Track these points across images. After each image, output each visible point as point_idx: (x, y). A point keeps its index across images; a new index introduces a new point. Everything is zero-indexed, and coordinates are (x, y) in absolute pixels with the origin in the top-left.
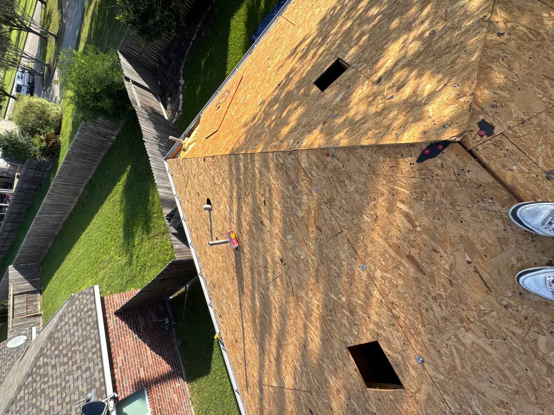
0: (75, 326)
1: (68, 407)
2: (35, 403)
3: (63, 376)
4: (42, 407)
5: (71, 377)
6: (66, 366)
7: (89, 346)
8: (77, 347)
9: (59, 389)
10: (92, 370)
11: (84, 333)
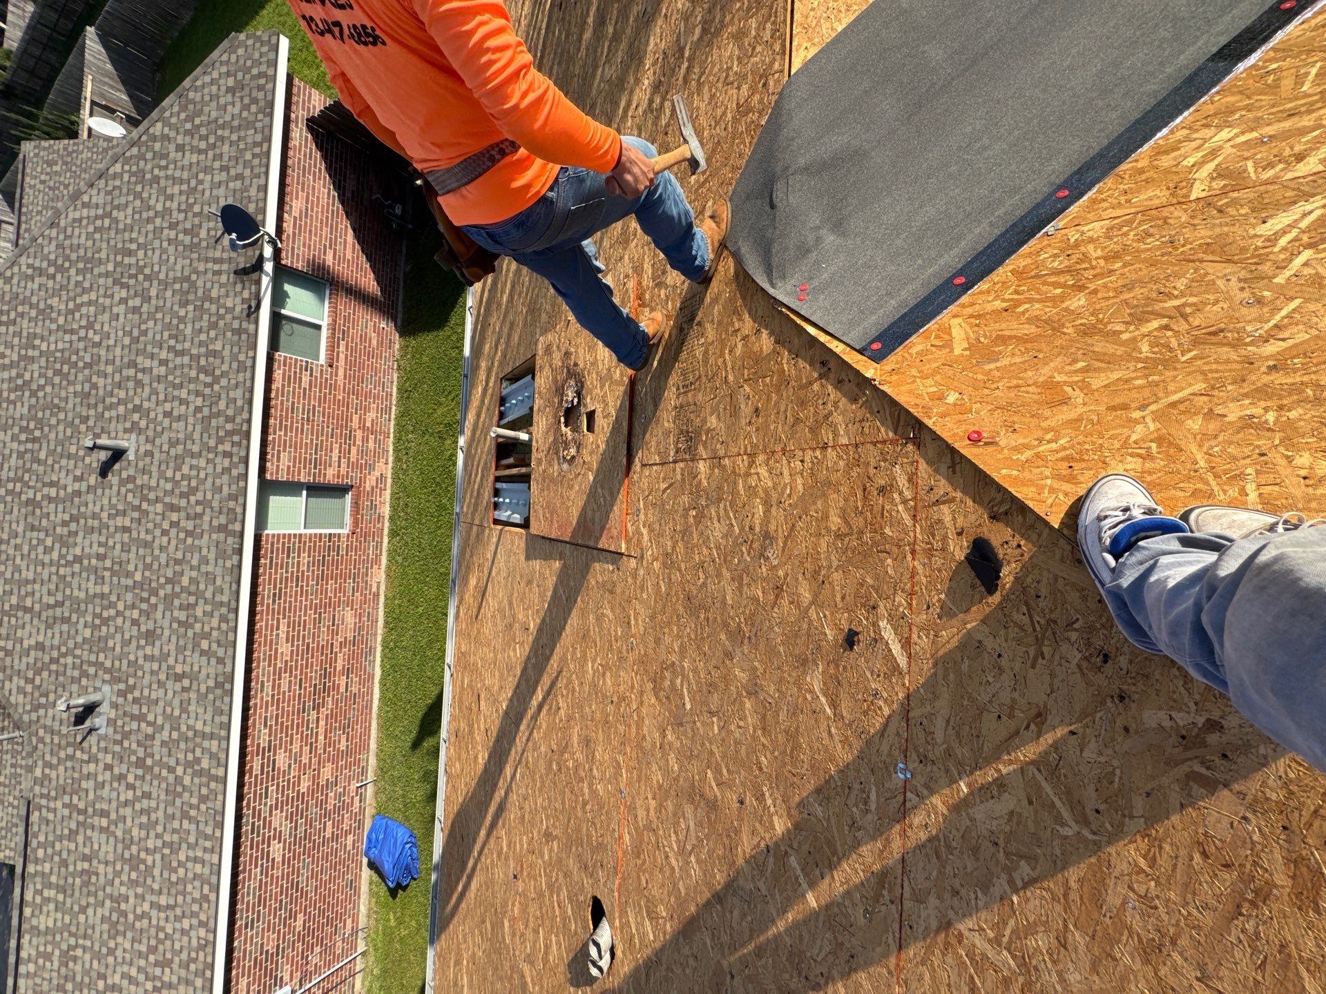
0: (230, 95)
1: (196, 221)
2: (141, 193)
3: (194, 170)
4: (152, 202)
5: (209, 178)
6: (202, 157)
7: (250, 140)
8: (226, 133)
9: (184, 187)
10: (247, 182)
11: (245, 114)
